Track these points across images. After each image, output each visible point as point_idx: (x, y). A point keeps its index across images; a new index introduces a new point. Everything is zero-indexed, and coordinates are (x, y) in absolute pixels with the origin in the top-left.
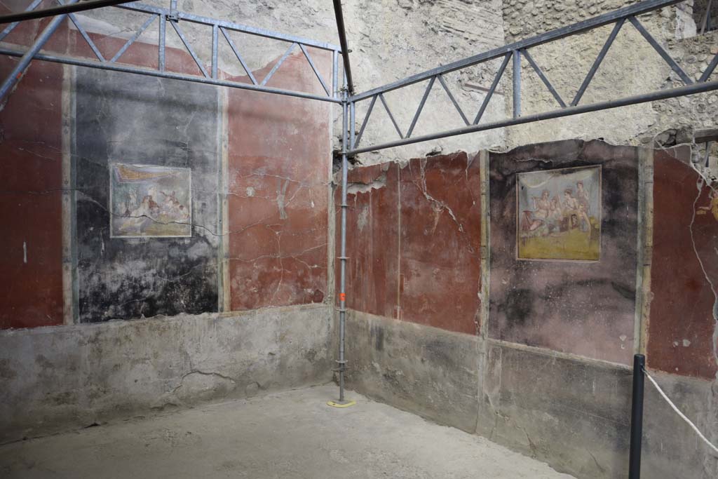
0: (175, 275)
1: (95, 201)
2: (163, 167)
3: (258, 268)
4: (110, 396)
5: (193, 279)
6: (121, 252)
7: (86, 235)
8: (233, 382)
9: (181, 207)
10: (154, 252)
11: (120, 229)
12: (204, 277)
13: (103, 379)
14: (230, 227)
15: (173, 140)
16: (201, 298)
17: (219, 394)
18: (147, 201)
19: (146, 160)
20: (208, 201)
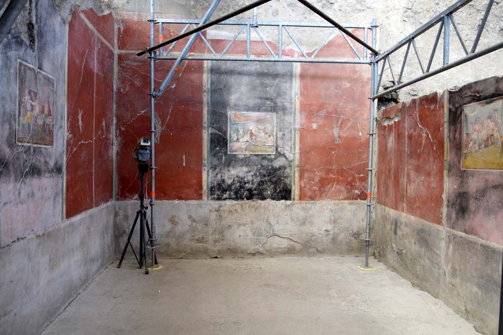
0: (264, 176)
1: (220, 133)
2: (258, 113)
3: (318, 175)
4: (225, 242)
5: (276, 179)
6: (234, 162)
7: (215, 152)
8: (300, 245)
9: (269, 136)
10: (253, 162)
11: (233, 149)
12: (282, 179)
13: (222, 233)
14: (300, 148)
15: (265, 96)
16: (281, 191)
17: (290, 251)
18: (249, 132)
19: (249, 109)
20: (286, 132)
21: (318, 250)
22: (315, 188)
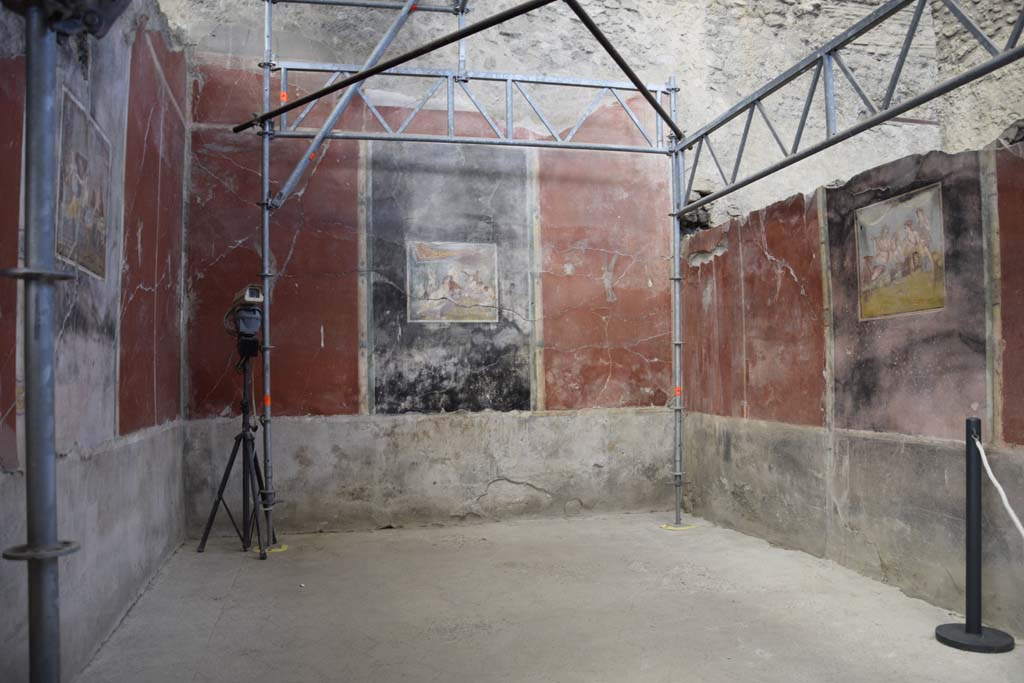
0: (479, 365)
1: (391, 283)
2: (464, 244)
3: (579, 360)
4: (406, 497)
5: (500, 370)
6: (419, 338)
7: (382, 318)
8: (549, 496)
9: (486, 288)
10: (455, 338)
11: (418, 313)
12: (513, 369)
13: (399, 477)
14: (544, 310)
15: (475, 213)
16: (510, 393)
17: (531, 508)
18: (448, 281)
19: (445, 236)
20: (517, 280)
21: (582, 504)
22: (573, 385)
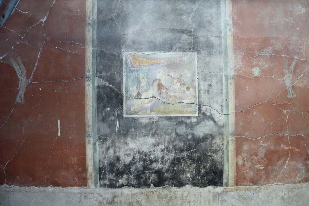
0: (181, 150)
1: (111, 86)
2: (170, 53)
3: (264, 146)
5: (199, 154)
6: (133, 130)
7: (104, 114)
9: (188, 88)
11: (132, 109)
12: (209, 154)
14: (236, 106)
15: (179, 28)
16: (207, 173)
18: (156, 83)
19: (154, 47)
20: (214, 82)
22: (258, 166)
